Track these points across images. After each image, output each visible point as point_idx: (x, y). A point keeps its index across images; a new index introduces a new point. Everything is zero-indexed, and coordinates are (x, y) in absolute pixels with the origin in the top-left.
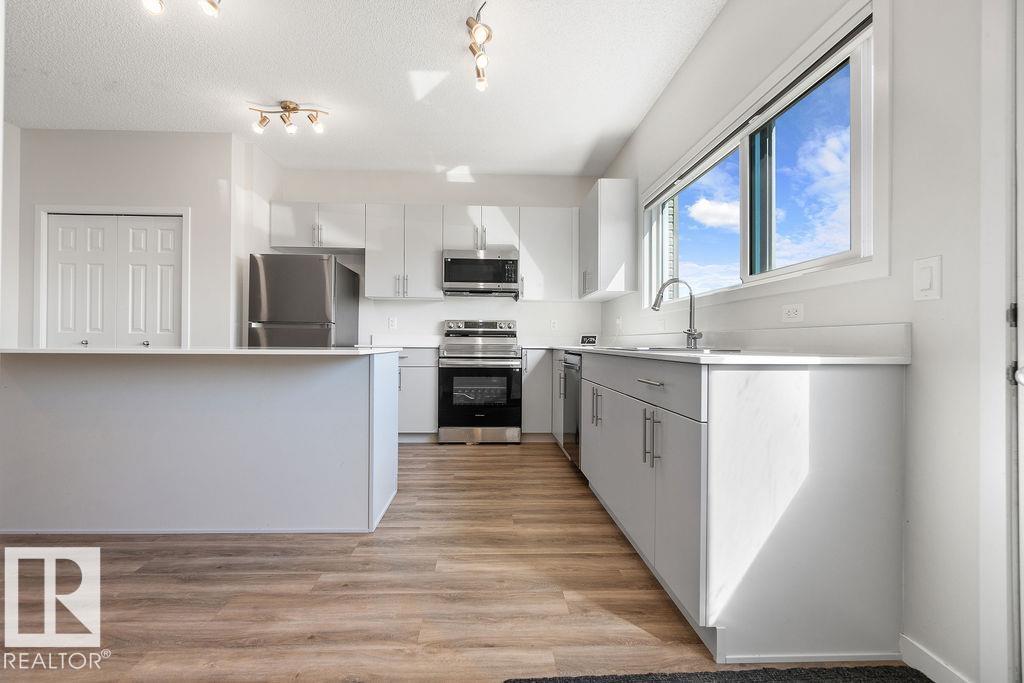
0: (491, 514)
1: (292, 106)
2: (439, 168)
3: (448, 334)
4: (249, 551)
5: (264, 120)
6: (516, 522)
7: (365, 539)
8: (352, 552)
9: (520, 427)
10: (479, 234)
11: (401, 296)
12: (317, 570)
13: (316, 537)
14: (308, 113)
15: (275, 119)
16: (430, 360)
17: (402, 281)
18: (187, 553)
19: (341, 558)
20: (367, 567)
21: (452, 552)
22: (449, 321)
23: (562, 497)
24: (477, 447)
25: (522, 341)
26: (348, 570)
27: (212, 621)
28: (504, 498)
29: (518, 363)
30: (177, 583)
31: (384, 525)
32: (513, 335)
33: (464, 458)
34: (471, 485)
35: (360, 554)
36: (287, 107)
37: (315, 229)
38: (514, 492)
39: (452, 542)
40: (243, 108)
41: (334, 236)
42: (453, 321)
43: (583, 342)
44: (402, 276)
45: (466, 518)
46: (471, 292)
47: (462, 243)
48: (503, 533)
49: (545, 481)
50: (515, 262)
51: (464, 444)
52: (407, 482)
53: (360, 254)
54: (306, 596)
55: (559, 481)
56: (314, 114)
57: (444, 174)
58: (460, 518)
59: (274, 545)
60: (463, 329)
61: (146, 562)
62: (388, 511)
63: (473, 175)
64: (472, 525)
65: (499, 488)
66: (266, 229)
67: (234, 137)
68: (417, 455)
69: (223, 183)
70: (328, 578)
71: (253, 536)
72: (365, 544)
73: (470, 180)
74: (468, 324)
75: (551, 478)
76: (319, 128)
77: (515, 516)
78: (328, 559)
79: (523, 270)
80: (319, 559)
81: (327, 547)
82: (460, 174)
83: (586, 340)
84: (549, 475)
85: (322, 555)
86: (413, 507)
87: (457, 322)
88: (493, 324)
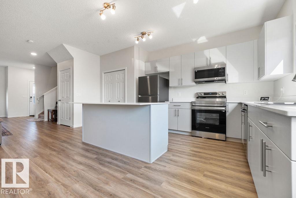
0: (195, 169)
1: (144, 33)
2: (194, 40)
3: (197, 98)
4: (118, 160)
5: (138, 39)
6: (205, 175)
7: (147, 165)
8: (140, 169)
9: (226, 134)
10: (208, 60)
11: (181, 86)
12: (128, 172)
13: (136, 160)
14: (148, 34)
15: (140, 38)
16: (189, 106)
17: (180, 80)
18: (106, 156)
19: (136, 170)
20: (141, 176)
21: (171, 180)
22: (197, 93)
23: (234, 170)
24: (205, 139)
25: (229, 100)
26: (136, 175)
27: (96, 178)
28: (205, 163)
29: (224, 108)
30: (98, 164)
31: (156, 162)
32: (225, 97)
33: (198, 143)
34: (194, 154)
35: (143, 170)
36: (143, 34)
37: (156, 68)
38: (211, 161)
39: (174, 176)
40: (133, 38)
41: (161, 69)
42: (199, 93)
43: (261, 100)
44: (180, 78)
45: (185, 168)
46: (205, 82)
47: (202, 64)
48: (195, 179)
49: (228, 160)
50: (224, 69)
51: (201, 137)
52: (172, 148)
53: (168, 73)
54: (119, 179)
55: (236, 162)
56: (149, 33)
57: (196, 41)
58: (182, 167)
59: (124, 160)
60: (203, 95)
61: (98, 156)
62: (161, 157)
63: (207, 39)
64: (185, 171)
65: (206, 158)
66: (144, 69)
67: (135, 46)
68: (182, 139)
69: (133, 59)
70: (129, 176)
71: (121, 155)
72: (146, 167)
73: (206, 41)
74: (205, 94)
75: (233, 159)
76: (151, 37)
77: (206, 173)
78: (133, 169)
79: (227, 71)
80: (131, 168)
81: (136, 165)
82: (202, 40)
83: (264, 99)
84: (232, 158)
85: (133, 167)
86: (169, 158)
87: (201, 93)
88: (216, 93)
